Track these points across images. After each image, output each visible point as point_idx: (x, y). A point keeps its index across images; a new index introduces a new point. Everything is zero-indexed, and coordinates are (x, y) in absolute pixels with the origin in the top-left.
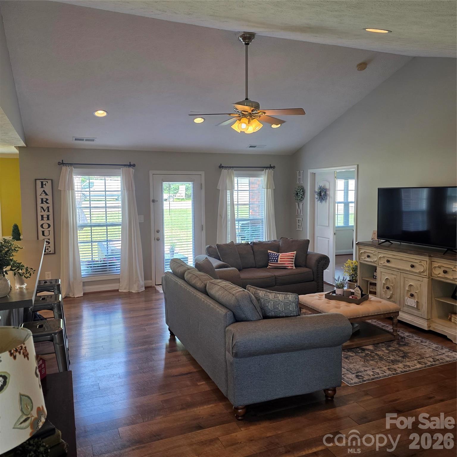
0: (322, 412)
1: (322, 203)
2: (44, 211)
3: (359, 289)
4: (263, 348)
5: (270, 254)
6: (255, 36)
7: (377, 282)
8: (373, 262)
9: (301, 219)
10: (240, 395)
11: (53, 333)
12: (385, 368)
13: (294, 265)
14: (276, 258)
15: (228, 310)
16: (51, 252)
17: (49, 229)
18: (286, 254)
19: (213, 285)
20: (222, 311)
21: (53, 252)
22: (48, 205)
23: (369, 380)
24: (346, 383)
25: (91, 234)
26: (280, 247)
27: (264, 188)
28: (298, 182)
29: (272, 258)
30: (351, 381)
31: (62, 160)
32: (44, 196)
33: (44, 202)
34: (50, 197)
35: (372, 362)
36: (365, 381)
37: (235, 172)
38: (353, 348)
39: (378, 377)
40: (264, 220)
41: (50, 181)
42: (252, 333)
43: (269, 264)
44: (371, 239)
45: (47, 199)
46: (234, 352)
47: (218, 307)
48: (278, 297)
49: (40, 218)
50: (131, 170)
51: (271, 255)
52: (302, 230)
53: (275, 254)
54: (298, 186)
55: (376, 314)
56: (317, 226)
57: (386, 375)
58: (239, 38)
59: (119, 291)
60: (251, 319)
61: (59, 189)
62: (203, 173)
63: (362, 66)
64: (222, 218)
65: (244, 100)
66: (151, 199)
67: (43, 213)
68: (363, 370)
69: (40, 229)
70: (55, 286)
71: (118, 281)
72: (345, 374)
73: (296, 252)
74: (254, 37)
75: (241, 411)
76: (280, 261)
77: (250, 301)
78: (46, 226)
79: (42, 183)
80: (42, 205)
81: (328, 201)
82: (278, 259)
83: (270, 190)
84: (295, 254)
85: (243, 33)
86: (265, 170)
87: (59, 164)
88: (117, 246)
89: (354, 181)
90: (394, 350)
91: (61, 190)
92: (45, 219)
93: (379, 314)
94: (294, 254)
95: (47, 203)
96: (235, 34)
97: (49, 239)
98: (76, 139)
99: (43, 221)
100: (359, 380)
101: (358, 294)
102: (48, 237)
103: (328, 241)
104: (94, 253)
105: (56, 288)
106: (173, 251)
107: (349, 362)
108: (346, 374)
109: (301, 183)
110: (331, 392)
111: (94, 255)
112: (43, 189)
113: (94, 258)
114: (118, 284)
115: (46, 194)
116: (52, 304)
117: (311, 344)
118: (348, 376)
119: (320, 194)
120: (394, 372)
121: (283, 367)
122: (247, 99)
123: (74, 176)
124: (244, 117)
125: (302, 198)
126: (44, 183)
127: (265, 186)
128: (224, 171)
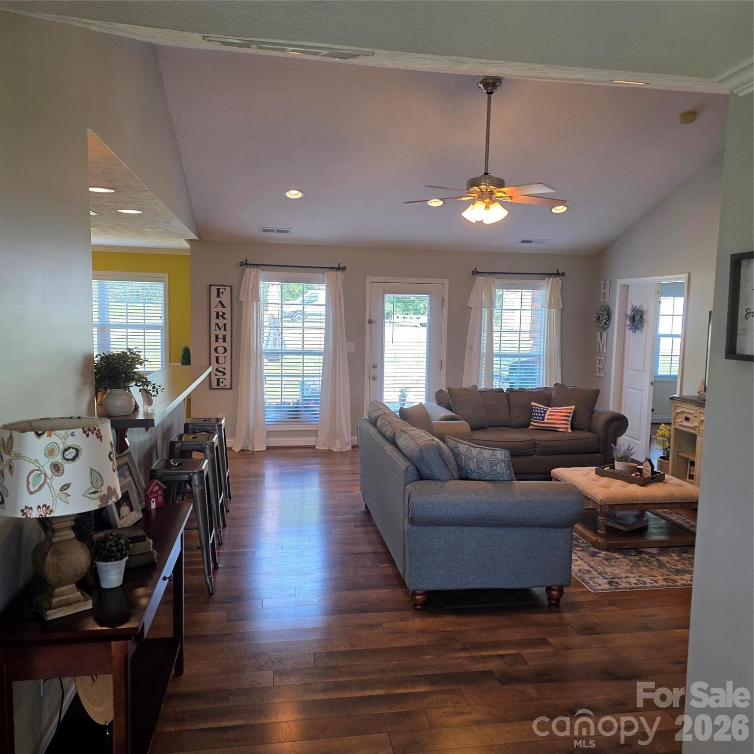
0: (535, 615)
1: (635, 333)
2: (220, 329)
3: (649, 464)
4: (448, 515)
5: (534, 407)
6: (502, 80)
7: (695, 460)
8: (693, 428)
9: (603, 358)
10: (417, 576)
11: (192, 473)
12: (660, 578)
13: (569, 426)
14: (542, 413)
15: (412, 464)
16: (226, 387)
17: (225, 355)
18: (558, 409)
19: (403, 433)
20: (403, 464)
21: (230, 387)
22: (225, 321)
23: (626, 588)
24: (588, 588)
25: (282, 364)
26: (552, 398)
27: (545, 306)
28: (602, 298)
29: (537, 414)
30: (598, 586)
31: (246, 260)
32: (220, 309)
33: (220, 317)
34: (227, 311)
35: (644, 569)
36: (619, 589)
37: (497, 281)
38: (623, 549)
39: (641, 587)
40: (542, 358)
41: (229, 288)
42: (434, 494)
43: (532, 423)
44: (697, 392)
45: (224, 314)
46: (410, 516)
47: (401, 461)
48: (483, 454)
49: (213, 338)
50: (340, 274)
51: (535, 410)
52: (603, 376)
53: (542, 409)
54: (601, 306)
55: (666, 502)
56: (627, 370)
57: (656, 586)
58: (478, 85)
59: (316, 447)
60: (439, 477)
61: (240, 299)
62: (446, 282)
63: (690, 116)
64: (473, 351)
65: (483, 176)
66: (367, 318)
67: (218, 332)
68: (623, 576)
69: (214, 354)
70: (216, 426)
71: (315, 433)
72: (593, 577)
73: (574, 406)
74: (501, 83)
75: (420, 597)
76: (548, 419)
77: (438, 453)
78: (221, 350)
79: (218, 290)
80: (217, 321)
81: (644, 329)
82: (544, 416)
83: (554, 311)
84: (573, 410)
85: (483, 78)
86: (547, 278)
87: (242, 264)
88: (315, 384)
89: (683, 300)
90: (689, 557)
91: (242, 302)
92: (221, 340)
93: (671, 502)
94: (571, 409)
95: (224, 318)
96: (474, 80)
97: (224, 369)
98: (264, 230)
99: (217, 343)
100: (610, 587)
101: (648, 472)
102: (223, 366)
103: (642, 394)
104: (284, 392)
105: (217, 428)
106: (404, 400)
107: (608, 564)
108: (595, 578)
109: (606, 300)
110: (555, 592)
111: (284, 395)
112: (219, 299)
113: (284, 398)
114: (314, 439)
115: (223, 307)
116: (203, 444)
117: (519, 518)
118: (596, 580)
119: (633, 319)
120: (670, 584)
121: (481, 547)
122: (486, 174)
123: (261, 282)
124: (479, 200)
125: (606, 324)
126: (221, 291)
127: (546, 305)
128: (480, 279)
